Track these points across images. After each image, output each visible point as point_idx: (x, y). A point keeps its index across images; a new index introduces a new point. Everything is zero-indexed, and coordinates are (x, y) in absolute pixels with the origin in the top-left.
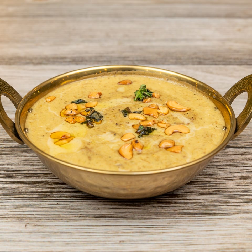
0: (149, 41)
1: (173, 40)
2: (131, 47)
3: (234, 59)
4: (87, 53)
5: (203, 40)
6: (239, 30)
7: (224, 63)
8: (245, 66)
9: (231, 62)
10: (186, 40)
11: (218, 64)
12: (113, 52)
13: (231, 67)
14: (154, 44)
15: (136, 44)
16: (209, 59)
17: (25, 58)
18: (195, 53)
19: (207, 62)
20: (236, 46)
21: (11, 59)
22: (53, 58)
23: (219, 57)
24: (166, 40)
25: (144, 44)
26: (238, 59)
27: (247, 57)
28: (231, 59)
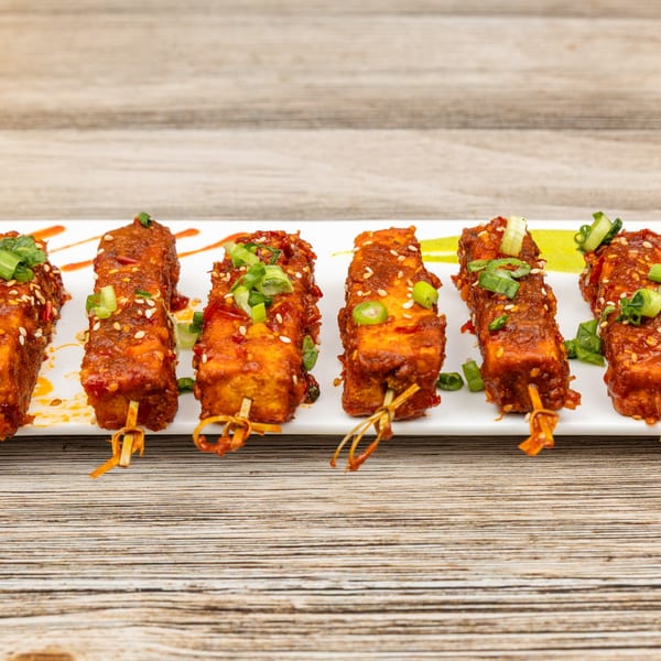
0: (354, 73)
1: (410, 71)
2: (308, 87)
3: (547, 116)
4: (203, 101)
5: (482, 70)
6: (572, 47)
7: (521, 125)
8: (570, 132)
9: (536, 122)
10: (441, 71)
11: (508, 128)
12: (266, 100)
13: (537, 133)
14: (364, 80)
15: (320, 81)
16: (488, 116)
17: (57, 114)
18: (457, 102)
19: (481, 122)
20: (556, 85)
21: (26, 116)
22: (125, 114)
23: (511, 110)
24: (393, 71)
25: (339, 81)
26: (554, 115)
27: (578, 112)
28: (538, 114)
